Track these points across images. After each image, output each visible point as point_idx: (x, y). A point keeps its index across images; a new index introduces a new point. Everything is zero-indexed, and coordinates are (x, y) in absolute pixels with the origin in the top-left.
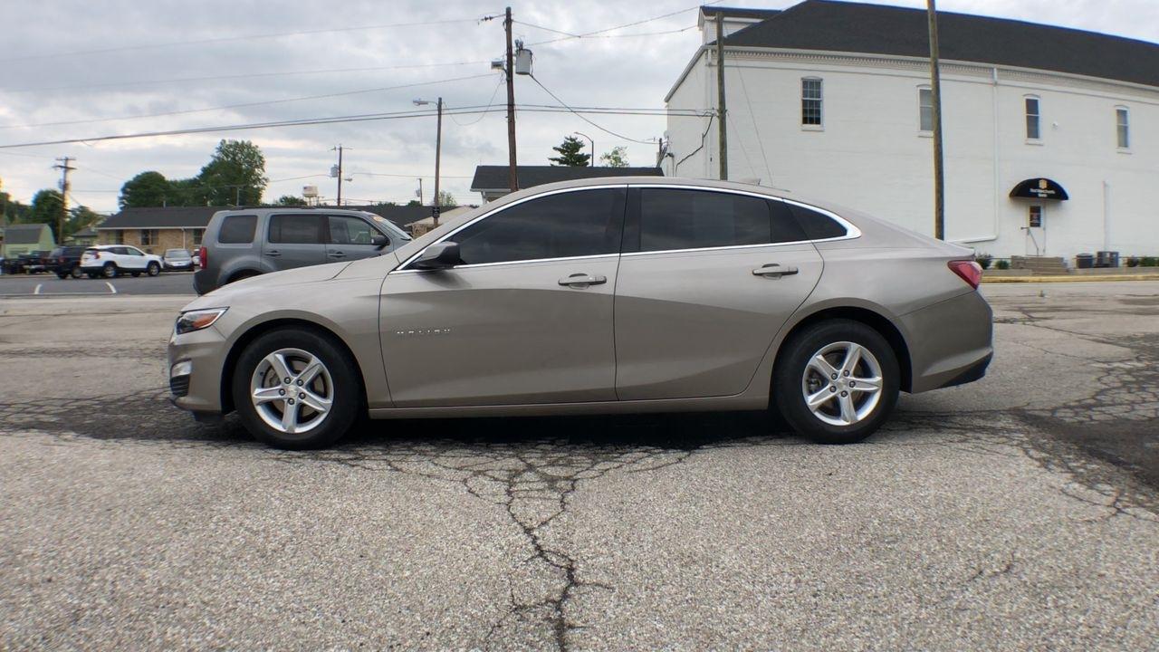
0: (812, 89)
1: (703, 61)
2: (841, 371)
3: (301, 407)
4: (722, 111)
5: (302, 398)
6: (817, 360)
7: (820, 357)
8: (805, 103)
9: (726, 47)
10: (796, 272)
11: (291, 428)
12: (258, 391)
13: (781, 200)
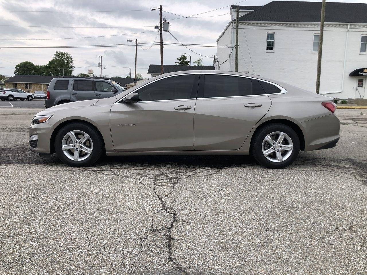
0: (271, 37)
1: (231, 27)
2: (277, 142)
3: (81, 151)
4: (237, 45)
5: (81, 148)
6: (268, 138)
7: (269, 137)
8: (268, 42)
9: (239, 21)
10: (261, 106)
11: (77, 159)
12: (64, 145)
13: (256, 79)
